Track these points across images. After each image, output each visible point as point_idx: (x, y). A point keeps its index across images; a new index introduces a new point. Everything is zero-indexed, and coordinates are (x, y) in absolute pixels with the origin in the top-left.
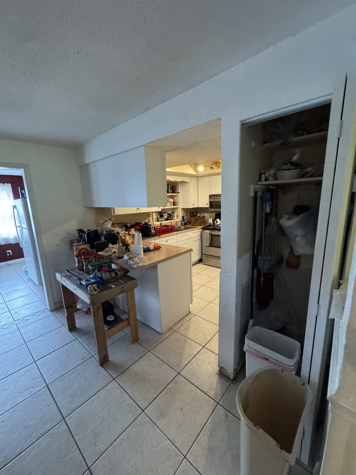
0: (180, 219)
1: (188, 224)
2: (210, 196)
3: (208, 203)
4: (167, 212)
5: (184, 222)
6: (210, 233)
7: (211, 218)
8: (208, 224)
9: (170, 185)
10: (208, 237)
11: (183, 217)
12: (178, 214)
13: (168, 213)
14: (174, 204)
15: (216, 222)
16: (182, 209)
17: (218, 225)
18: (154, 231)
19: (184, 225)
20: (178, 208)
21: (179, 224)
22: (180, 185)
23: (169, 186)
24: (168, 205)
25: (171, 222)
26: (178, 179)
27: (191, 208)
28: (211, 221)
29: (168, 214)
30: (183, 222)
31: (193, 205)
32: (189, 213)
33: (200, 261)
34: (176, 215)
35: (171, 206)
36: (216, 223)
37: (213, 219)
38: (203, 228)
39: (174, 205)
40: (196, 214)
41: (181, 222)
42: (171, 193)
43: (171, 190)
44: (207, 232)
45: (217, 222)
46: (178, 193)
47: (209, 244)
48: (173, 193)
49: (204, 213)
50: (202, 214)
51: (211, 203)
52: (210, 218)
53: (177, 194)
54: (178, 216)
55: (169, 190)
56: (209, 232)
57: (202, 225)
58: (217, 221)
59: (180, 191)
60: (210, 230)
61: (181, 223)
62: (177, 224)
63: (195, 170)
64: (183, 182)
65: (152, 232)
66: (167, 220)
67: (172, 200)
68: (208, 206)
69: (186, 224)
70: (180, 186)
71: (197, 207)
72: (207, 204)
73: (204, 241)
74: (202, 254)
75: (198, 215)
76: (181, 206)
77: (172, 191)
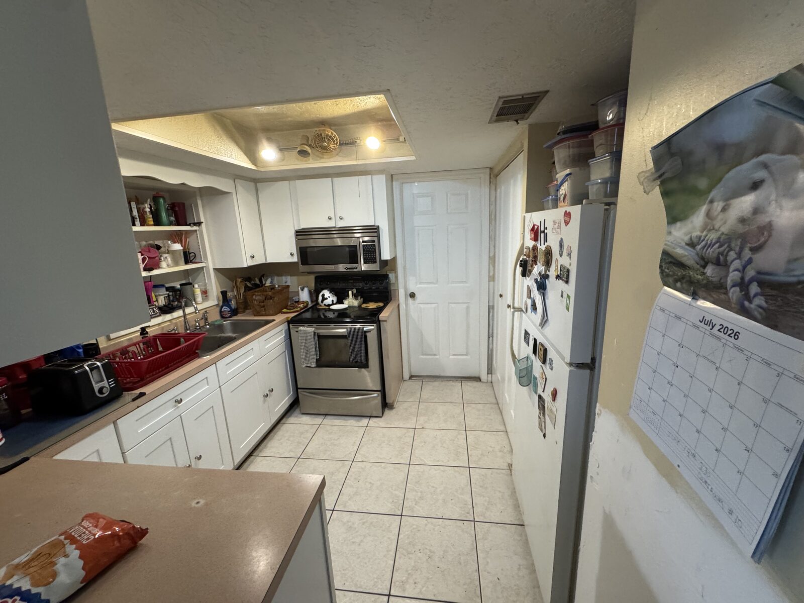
0: (214, 300)
1: (240, 310)
2: (301, 234)
3: (295, 251)
4: (163, 286)
5: (229, 306)
6: (314, 333)
7: (306, 290)
8: (301, 306)
9: (163, 197)
10: (312, 343)
11: (224, 294)
12: (205, 285)
13: (167, 285)
14: (188, 257)
15: (320, 298)
16: (218, 271)
17: (329, 305)
18: (105, 383)
19: (230, 317)
20: (203, 267)
21: (214, 317)
22: (202, 200)
23: (162, 200)
24: (164, 264)
25: (185, 315)
26: (195, 180)
27: (245, 266)
28: (304, 296)
29: (168, 289)
30: (225, 309)
31: (253, 257)
32: (239, 280)
33: (294, 406)
34: (198, 292)
35: (176, 263)
36: (322, 302)
37: (310, 292)
38: (290, 322)
39: (187, 262)
40: (261, 281)
41: (218, 309)
42: (170, 224)
43: (168, 216)
44: (305, 332)
45: (324, 299)
46: (199, 224)
47: (315, 361)
48: (178, 224)
49: (282, 276)
50: (276, 278)
51: (302, 251)
52: (302, 289)
53: (195, 228)
54: (205, 293)
55: (164, 215)
56: (311, 330)
57: (285, 310)
58: (325, 297)
59: (202, 220)
60: (315, 325)
61: (221, 312)
62: (206, 319)
63: (251, 155)
64: (211, 194)
65: (96, 390)
66: (166, 310)
67: (177, 247)
68: (295, 259)
69: (235, 312)
70: (199, 202)
71: (264, 262)
72: (292, 255)
73: (300, 354)
74: (296, 388)
75: (268, 283)
76: (214, 263)
77: (173, 219)
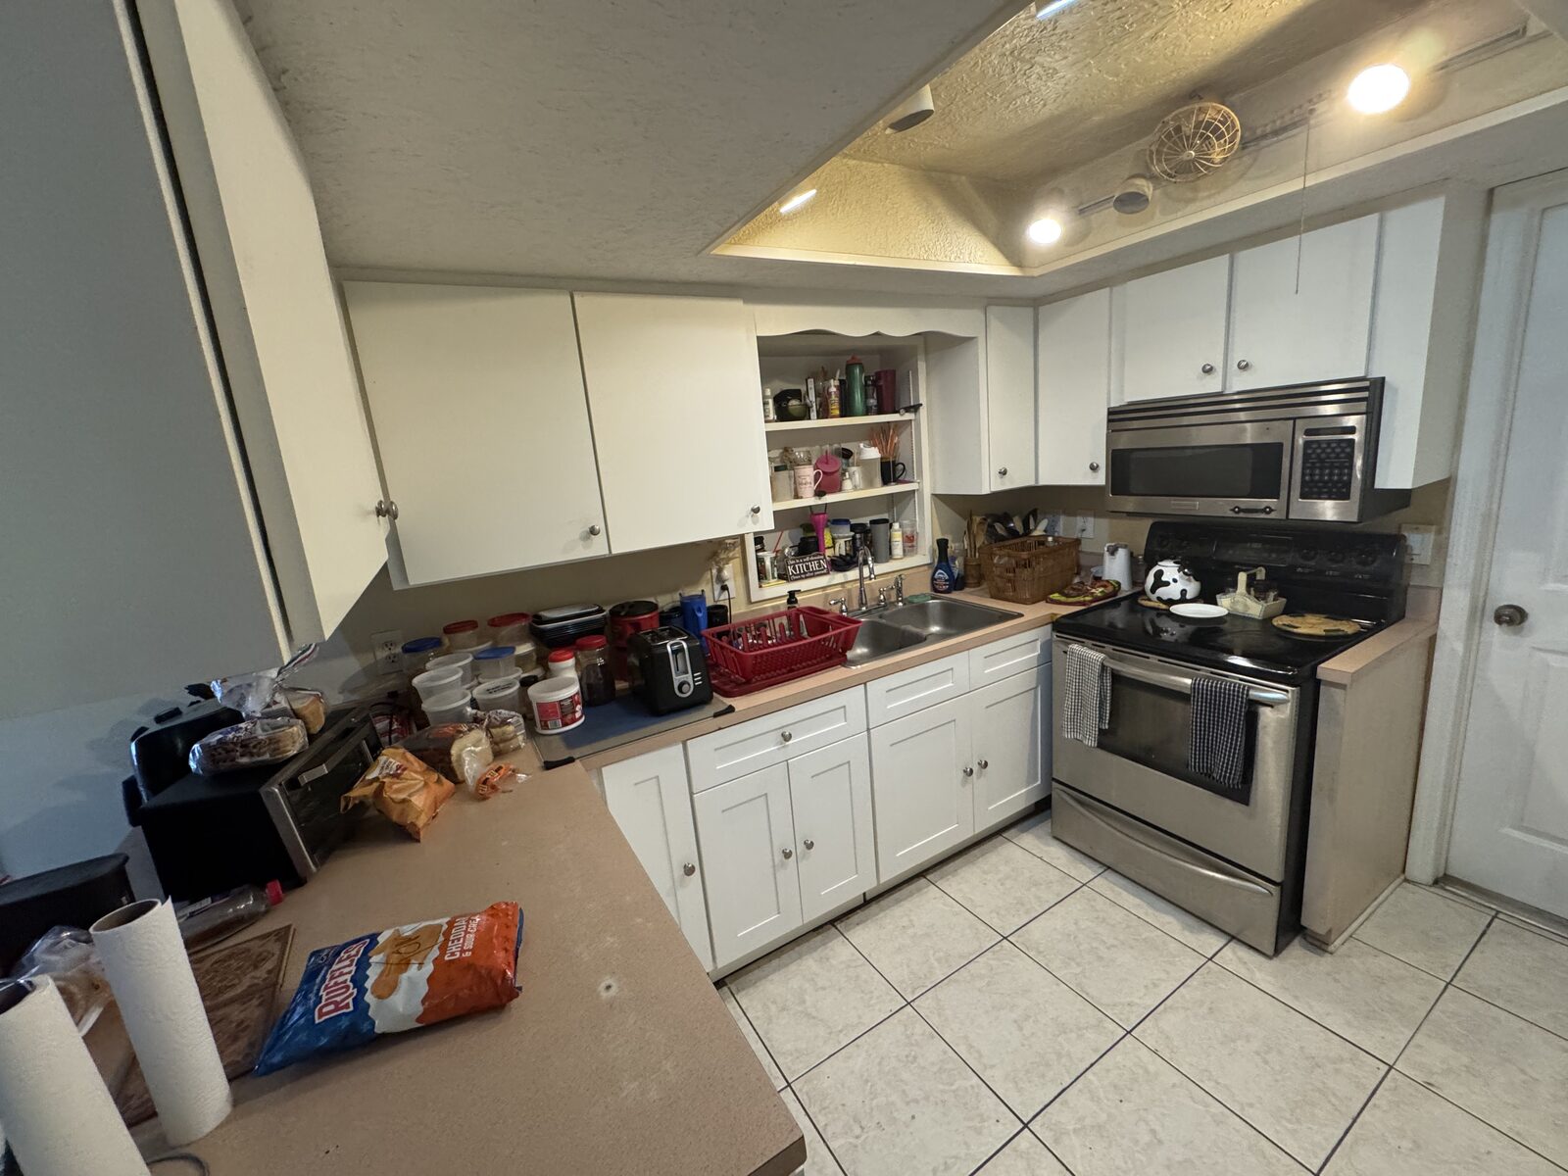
0: (924, 556)
1: (971, 581)
2: (1118, 417)
3: (1102, 461)
4: (847, 521)
5: (950, 572)
6: (1103, 667)
7: (1122, 553)
8: (1098, 591)
9: (860, 364)
10: (1092, 689)
11: (942, 544)
12: (913, 525)
13: (853, 522)
14: (890, 471)
15: (1150, 580)
16: (941, 499)
17: (1171, 602)
18: (688, 677)
19: (948, 591)
20: (914, 491)
21: (918, 587)
22: (927, 361)
23: (857, 371)
24: (847, 484)
25: (861, 578)
26: (896, 324)
27: (985, 491)
28: (1116, 568)
29: (853, 528)
30: (941, 574)
31: (1004, 473)
32: (977, 519)
33: (1039, 810)
34: (897, 537)
35: (870, 484)
36: (1153, 590)
37: (1132, 557)
38: (1062, 626)
39: (886, 482)
40: (1026, 524)
41: (930, 572)
42: (867, 412)
43: (866, 396)
44: (1082, 660)
45: (1159, 583)
46: (916, 408)
47: (1095, 732)
48: (880, 412)
49: (1075, 515)
50: (1062, 520)
51: (1119, 461)
52: (1113, 552)
53: (908, 416)
54: (910, 540)
55: (858, 397)
56: (1097, 656)
57: (1056, 596)
58: (1164, 578)
59: (923, 400)
60: (1109, 648)
61: (933, 579)
62: (899, 590)
64: (938, 346)
65: (676, 685)
66: (840, 564)
67: (872, 453)
68: (1100, 479)
69: (958, 584)
70: (922, 366)
71: (1031, 483)
72: (1094, 468)
73: (1066, 706)
74: (1049, 778)
75: (1038, 532)
76: (934, 483)
77: (873, 402)
